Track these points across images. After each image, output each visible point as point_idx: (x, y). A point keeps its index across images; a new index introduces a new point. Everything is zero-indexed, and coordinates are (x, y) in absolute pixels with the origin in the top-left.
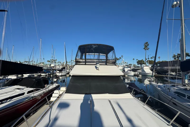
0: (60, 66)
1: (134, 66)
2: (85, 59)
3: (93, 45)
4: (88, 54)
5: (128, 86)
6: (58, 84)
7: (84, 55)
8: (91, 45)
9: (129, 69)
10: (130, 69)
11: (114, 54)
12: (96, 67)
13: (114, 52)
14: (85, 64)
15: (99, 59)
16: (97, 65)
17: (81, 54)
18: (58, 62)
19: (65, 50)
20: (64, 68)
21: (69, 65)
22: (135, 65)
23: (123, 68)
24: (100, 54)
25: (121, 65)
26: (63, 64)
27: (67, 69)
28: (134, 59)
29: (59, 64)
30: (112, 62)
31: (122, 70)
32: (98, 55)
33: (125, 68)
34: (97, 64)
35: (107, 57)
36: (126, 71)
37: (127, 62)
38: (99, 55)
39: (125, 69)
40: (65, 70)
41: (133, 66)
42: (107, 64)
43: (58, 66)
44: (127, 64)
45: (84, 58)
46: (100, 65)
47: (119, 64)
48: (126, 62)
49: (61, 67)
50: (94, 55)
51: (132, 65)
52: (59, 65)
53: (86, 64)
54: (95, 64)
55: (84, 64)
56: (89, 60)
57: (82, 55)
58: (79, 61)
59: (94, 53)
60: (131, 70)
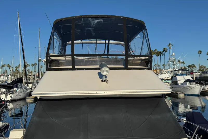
0: (10, 76)
1: (200, 70)
2: (73, 55)
3: (90, 19)
4: (80, 41)
5: (185, 122)
6: (4, 123)
7: (69, 44)
8: (86, 18)
9: (189, 77)
10: (191, 79)
11: (145, 41)
12: (101, 76)
13: (146, 36)
14: (73, 69)
15: (108, 55)
16: (103, 69)
17: (63, 43)
18: (4, 66)
19: (21, 35)
20: (20, 81)
21: (32, 72)
22: (205, 67)
23: (172, 77)
24: (111, 41)
25: (166, 67)
26: (16, 70)
27: (28, 83)
28: (200, 52)
29: (6, 71)
30: (142, 60)
31: (170, 81)
32: (106, 43)
33: (178, 75)
34: (102, 66)
35: (127, 48)
36: (180, 82)
37: (181, 61)
38: (109, 43)
39: (178, 78)
40: (21, 85)
41: (198, 69)
42: (129, 67)
43: (4, 76)
44: (182, 66)
45: (68, 51)
46: (111, 69)
47: (162, 67)
48: (179, 61)
49: (11, 79)
50: (96, 43)
51: (195, 66)
52: (6, 74)
53: (76, 67)
54: (98, 66)
55: (71, 67)
56: (82, 58)
57: (64, 46)
58: (55, 60)
59: (96, 38)
60: (194, 81)
